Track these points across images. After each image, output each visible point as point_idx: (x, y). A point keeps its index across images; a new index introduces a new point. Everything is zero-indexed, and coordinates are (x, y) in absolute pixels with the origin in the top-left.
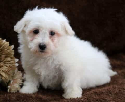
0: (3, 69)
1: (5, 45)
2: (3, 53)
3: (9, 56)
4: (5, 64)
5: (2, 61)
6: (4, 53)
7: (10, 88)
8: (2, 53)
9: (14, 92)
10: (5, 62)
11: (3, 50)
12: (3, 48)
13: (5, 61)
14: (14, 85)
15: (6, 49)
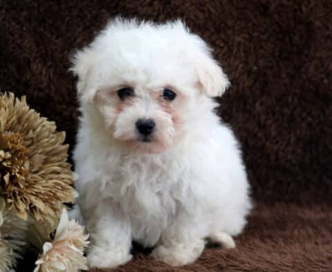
7: (41, 265)
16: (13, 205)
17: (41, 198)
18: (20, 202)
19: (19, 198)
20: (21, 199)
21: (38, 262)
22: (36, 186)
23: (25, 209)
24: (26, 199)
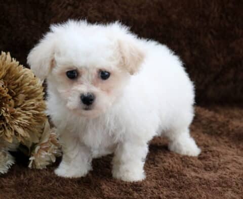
0: (20, 120)
1: (26, 75)
2: (21, 90)
3: (33, 95)
4: (24, 112)
5: (19, 106)
6: (23, 91)
7: (33, 161)
8: (19, 91)
9: (41, 168)
10: (25, 108)
11: (22, 85)
12: (22, 81)
13: (26, 106)
14: (40, 154)
15: (28, 84)
16: (3, 133)
17: (22, 127)
18: (8, 131)
19: (6, 128)
20: (8, 129)
21: (31, 159)
22: (19, 118)
23: (11, 135)
24: (11, 129)
